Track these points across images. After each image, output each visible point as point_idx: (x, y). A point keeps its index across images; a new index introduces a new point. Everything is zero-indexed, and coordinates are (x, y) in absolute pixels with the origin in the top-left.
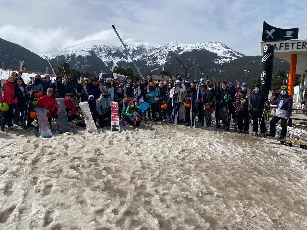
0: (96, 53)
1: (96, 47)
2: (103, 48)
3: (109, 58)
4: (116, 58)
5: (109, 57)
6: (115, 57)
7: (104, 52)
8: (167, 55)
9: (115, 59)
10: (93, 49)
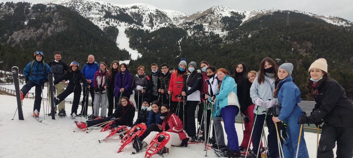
0: (79, 12)
1: (81, 3)
2: (94, 6)
3: (107, 23)
4: (123, 24)
5: (107, 20)
6: (120, 22)
7: (97, 12)
8: (220, 22)
9: (120, 26)
10: (75, 5)
